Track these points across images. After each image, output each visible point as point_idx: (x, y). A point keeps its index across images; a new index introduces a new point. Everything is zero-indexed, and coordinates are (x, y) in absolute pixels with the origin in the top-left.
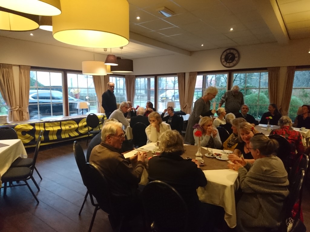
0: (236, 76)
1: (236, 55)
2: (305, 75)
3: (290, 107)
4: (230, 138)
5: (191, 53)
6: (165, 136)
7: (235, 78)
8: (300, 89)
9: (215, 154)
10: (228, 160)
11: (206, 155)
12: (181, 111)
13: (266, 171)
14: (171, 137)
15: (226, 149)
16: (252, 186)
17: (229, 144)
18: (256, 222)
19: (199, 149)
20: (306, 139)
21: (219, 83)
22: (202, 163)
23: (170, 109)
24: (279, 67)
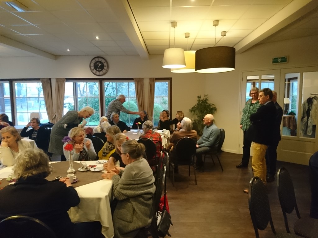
0: (108, 85)
1: (105, 64)
2: (163, 85)
3: (154, 113)
4: (104, 147)
5: (56, 57)
6: (23, 156)
7: (107, 87)
8: (160, 98)
9: (90, 166)
10: (103, 170)
11: (80, 169)
12: (49, 123)
13: (135, 174)
14: (31, 157)
15: (102, 159)
16: (124, 192)
17: (104, 153)
18: (132, 227)
19: (70, 165)
20: (167, 139)
21: (92, 91)
22: (74, 180)
23: (35, 121)
24: (143, 78)
